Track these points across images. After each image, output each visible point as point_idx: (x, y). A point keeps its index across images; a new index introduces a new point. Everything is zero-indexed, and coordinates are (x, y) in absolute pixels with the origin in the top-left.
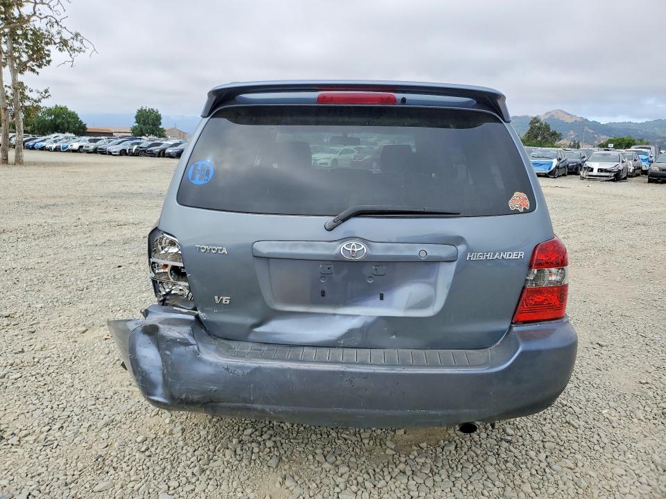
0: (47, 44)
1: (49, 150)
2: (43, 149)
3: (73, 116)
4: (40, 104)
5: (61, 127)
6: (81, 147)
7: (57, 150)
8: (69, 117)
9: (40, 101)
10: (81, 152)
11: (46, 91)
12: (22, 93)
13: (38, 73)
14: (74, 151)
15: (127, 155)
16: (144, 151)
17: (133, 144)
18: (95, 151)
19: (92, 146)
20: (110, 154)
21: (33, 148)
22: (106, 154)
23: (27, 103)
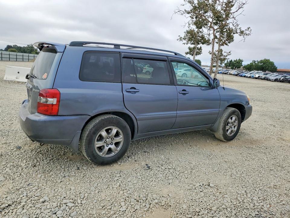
0: (234, 33)
1: (247, 77)
2: (245, 76)
3: (272, 64)
4: (226, 57)
5: (265, 68)
6: (259, 76)
7: (250, 77)
8: (269, 64)
9: (226, 56)
10: (259, 79)
11: (230, 52)
12: (221, 53)
13: (228, 45)
14: (256, 78)
15: (278, 81)
16: (287, 80)
17: (282, 77)
18: (265, 79)
19: (263, 76)
20: (270, 80)
21: (242, 76)
22: (268, 80)
23: (222, 57)
